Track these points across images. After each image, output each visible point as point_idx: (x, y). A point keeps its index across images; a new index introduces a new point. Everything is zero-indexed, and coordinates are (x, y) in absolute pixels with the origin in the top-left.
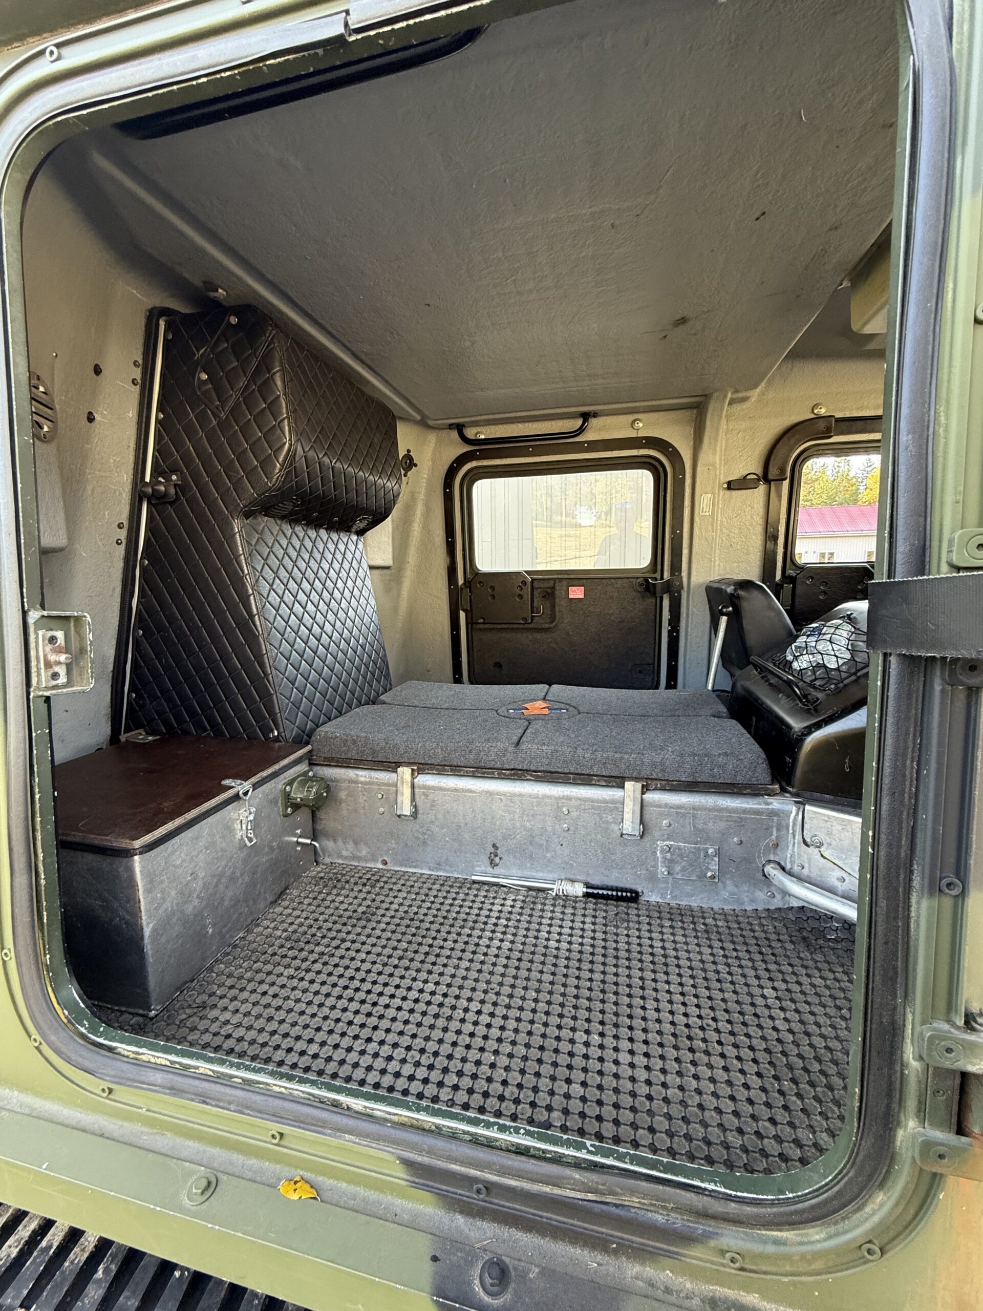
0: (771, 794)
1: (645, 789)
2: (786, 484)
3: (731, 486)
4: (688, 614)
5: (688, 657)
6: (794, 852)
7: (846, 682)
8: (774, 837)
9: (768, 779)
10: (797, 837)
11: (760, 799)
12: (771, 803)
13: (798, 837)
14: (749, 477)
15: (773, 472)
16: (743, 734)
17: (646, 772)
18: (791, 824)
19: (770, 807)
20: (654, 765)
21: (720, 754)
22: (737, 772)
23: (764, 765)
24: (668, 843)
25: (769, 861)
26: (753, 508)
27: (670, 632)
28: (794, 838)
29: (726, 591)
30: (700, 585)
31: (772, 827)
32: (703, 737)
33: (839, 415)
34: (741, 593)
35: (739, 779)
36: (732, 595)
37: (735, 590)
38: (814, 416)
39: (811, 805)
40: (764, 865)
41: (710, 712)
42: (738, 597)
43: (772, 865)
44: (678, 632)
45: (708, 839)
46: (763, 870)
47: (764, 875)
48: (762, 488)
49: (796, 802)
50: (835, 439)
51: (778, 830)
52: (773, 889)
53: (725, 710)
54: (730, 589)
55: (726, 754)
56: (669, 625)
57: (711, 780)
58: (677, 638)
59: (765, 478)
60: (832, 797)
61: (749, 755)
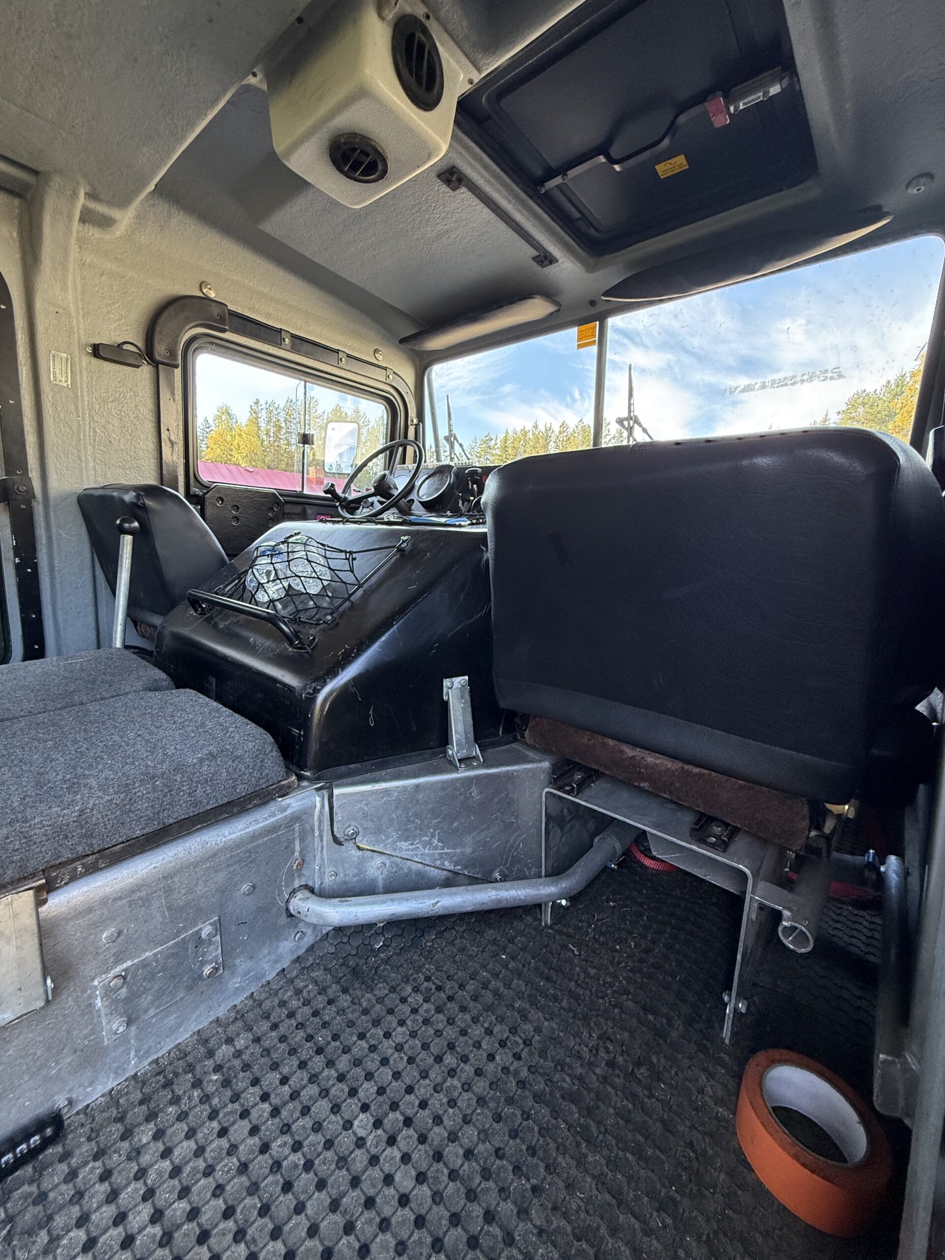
0: (284, 792)
1: (41, 895)
2: (178, 372)
3: (97, 351)
4: (49, 539)
5: (59, 604)
6: (323, 860)
7: (341, 609)
8: (297, 854)
9: (282, 770)
10: (325, 839)
11: (272, 807)
12: (289, 806)
13: (327, 837)
14: (125, 347)
15: (160, 350)
16: (217, 710)
17: (42, 856)
18: (316, 824)
19: (289, 812)
20: (61, 832)
21: (201, 760)
22: (235, 780)
23: (275, 753)
24: (118, 970)
25: (293, 892)
26: (136, 395)
27: (18, 568)
28: (322, 840)
29: (122, 501)
30: (65, 497)
31: (294, 840)
32: (151, 733)
33: (231, 307)
34: (149, 503)
35: (242, 790)
36: (134, 505)
37: (138, 497)
38: (201, 295)
39: (339, 786)
40: (287, 902)
41: (139, 685)
42: (144, 508)
43: (300, 895)
44: (35, 568)
45: (200, 914)
46: (287, 909)
47: (292, 916)
48: (146, 370)
49: (318, 789)
50: (228, 335)
51: (302, 840)
52: (301, 925)
53: (164, 676)
54: (129, 497)
55: (212, 756)
56: (16, 555)
57: (192, 811)
58: (35, 574)
59: (148, 354)
60: (358, 765)
61: (250, 745)
